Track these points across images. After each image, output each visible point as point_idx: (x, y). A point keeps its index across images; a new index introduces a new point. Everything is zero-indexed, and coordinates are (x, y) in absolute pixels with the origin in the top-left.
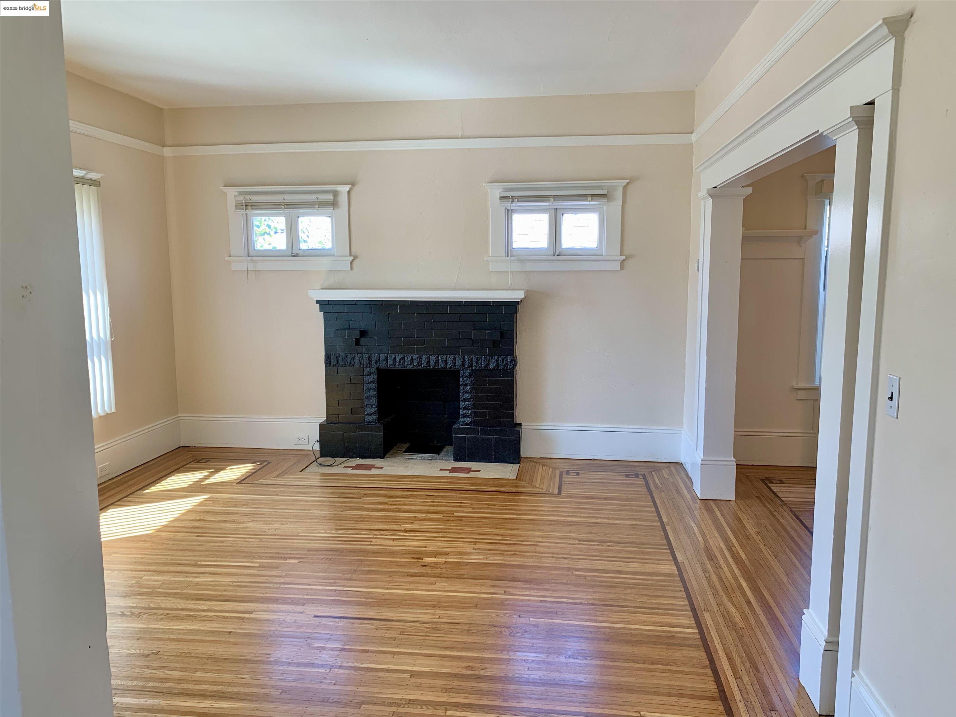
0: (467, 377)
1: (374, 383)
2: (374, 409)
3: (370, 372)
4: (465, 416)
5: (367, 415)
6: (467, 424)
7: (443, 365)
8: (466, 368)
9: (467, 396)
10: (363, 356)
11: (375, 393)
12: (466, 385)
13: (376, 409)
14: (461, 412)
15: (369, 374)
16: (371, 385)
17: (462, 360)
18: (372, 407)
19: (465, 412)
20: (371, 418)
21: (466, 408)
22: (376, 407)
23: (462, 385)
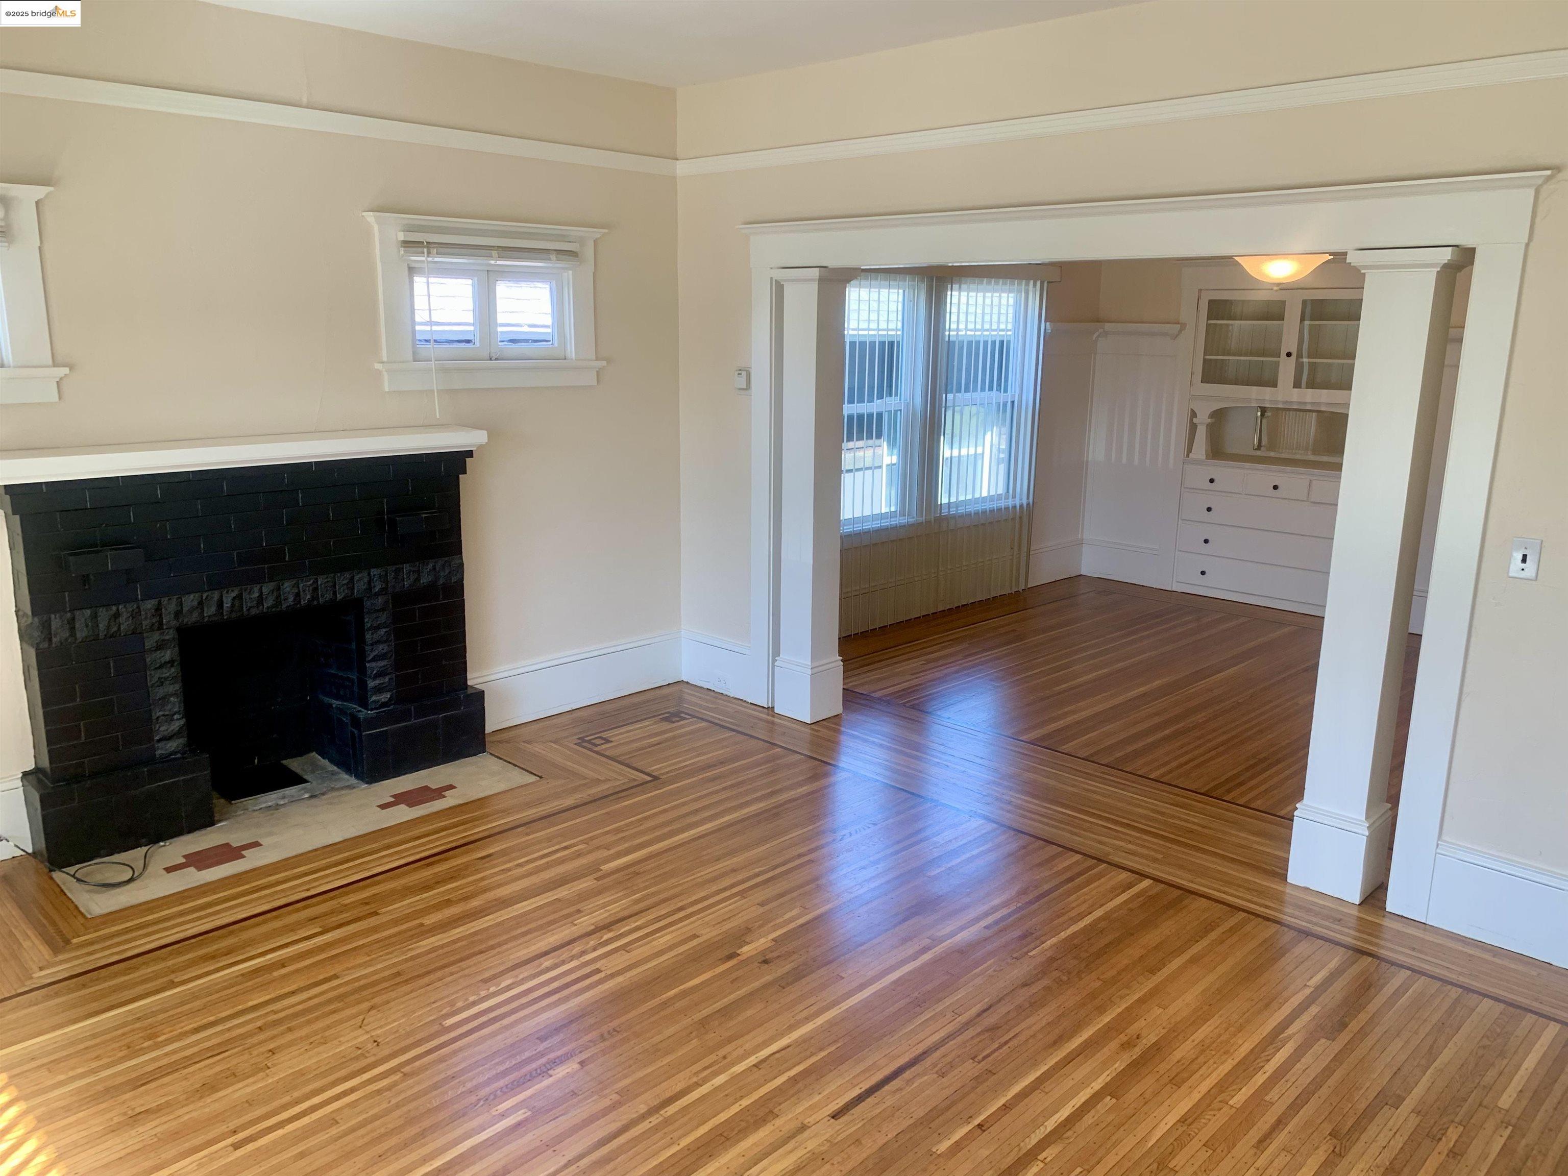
0: (378, 611)
1: (172, 666)
2: (178, 723)
3: (163, 640)
4: (379, 690)
5: (159, 741)
6: (384, 705)
7: (328, 596)
8: (377, 595)
9: (382, 648)
10: (138, 607)
11: (177, 687)
12: (378, 628)
13: (182, 722)
14: (371, 684)
15: (160, 646)
16: (167, 673)
17: (366, 580)
18: (172, 720)
19: (377, 682)
20: (172, 745)
21: (380, 674)
22: (182, 718)
23: (369, 629)
